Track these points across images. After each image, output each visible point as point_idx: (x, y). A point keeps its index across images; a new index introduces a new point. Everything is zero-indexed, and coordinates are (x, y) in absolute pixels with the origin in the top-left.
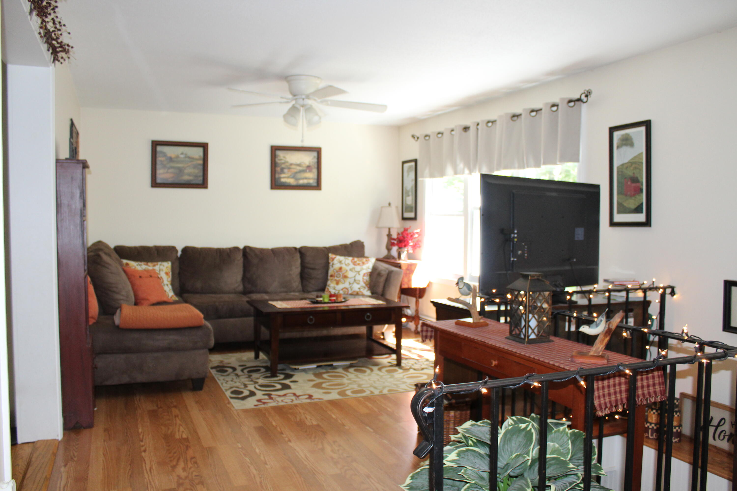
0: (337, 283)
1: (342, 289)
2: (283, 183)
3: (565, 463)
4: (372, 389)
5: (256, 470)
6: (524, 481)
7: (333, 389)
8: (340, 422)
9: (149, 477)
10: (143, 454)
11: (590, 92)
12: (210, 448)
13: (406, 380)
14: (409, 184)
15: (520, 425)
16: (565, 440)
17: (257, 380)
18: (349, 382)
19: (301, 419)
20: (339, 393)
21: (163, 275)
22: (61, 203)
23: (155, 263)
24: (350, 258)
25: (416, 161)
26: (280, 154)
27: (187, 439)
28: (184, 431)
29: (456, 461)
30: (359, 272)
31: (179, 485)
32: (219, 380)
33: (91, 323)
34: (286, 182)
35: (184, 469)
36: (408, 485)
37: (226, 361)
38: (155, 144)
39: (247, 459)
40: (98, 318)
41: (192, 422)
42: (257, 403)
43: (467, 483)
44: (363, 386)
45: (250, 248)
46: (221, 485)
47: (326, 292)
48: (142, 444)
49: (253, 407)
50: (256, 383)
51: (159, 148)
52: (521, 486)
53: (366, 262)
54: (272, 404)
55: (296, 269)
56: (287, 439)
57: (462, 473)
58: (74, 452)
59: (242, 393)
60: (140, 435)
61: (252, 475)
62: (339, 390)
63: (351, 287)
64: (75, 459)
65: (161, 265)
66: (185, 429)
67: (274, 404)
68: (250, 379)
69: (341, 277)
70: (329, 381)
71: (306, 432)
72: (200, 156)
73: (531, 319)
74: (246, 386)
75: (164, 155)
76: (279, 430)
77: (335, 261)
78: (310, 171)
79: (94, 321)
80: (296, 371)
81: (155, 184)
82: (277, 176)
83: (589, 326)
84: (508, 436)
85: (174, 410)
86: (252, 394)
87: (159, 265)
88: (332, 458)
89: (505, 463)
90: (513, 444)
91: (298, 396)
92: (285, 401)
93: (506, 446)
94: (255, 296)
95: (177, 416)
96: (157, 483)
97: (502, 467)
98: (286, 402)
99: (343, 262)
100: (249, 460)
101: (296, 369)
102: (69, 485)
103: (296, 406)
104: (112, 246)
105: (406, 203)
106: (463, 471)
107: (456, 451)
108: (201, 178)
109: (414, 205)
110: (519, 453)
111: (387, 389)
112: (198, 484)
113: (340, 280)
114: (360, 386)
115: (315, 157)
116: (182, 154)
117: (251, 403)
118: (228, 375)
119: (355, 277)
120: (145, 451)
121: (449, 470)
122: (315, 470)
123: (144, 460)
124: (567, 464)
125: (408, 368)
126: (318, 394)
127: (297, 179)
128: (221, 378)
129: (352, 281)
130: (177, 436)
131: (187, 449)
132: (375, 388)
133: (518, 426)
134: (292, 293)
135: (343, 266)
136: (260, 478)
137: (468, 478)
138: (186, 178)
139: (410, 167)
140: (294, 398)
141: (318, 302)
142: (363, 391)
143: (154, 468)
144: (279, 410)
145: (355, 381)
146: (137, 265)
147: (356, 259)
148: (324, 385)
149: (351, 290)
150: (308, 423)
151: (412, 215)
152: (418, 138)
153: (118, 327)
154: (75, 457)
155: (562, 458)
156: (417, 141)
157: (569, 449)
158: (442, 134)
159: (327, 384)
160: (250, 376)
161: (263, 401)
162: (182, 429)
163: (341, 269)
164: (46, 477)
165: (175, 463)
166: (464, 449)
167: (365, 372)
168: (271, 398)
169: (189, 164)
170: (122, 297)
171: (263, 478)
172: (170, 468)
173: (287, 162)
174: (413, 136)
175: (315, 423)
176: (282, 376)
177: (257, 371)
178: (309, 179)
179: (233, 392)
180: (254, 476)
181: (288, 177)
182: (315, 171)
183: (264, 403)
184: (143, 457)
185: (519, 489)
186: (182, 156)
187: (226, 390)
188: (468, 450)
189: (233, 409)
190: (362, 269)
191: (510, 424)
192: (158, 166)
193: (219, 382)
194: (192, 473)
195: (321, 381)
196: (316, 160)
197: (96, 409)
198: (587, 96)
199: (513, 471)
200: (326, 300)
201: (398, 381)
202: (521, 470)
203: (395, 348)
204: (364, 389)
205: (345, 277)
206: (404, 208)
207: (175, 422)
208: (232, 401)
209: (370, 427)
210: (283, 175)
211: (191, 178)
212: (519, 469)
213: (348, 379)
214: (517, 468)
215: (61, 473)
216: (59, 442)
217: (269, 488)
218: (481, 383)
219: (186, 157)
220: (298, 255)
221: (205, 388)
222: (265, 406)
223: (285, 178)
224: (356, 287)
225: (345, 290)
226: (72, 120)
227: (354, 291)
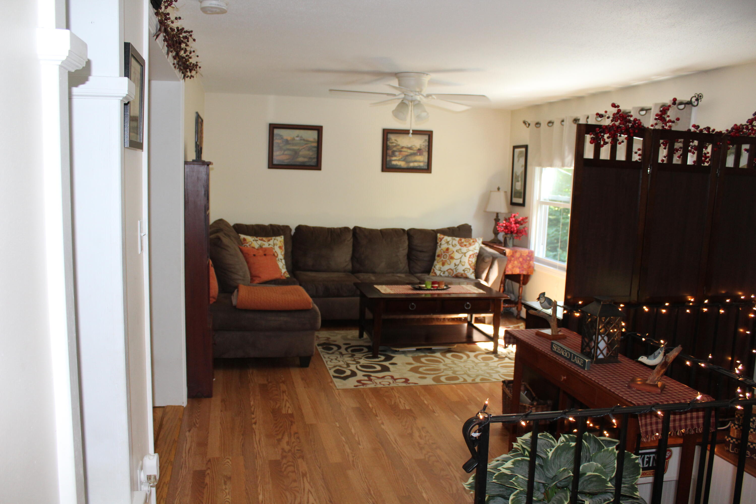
0: (443, 264)
1: (447, 271)
2: (394, 165)
3: (605, 481)
4: (466, 377)
5: (350, 449)
6: (564, 494)
7: (429, 374)
8: (431, 408)
9: (258, 447)
10: (254, 426)
11: (700, 96)
12: (311, 425)
13: (499, 369)
14: (519, 169)
15: (571, 443)
16: (613, 459)
17: (359, 360)
18: (445, 367)
19: (395, 403)
20: (434, 379)
21: (277, 249)
22: (188, 201)
23: (270, 238)
24: (457, 239)
25: (526, 147)
26: (392, 137)
27: (292, 415)
28: (290, 406)
29: (511, 469)
30: (465, 254)
31: (283, 457)
32: (324, 357)
33: (211, 303)
34: (396, 165)
35: (288, 443)
36: (469, 484)
37: (332, 338)
38: (273, 127)
39: (343, 438)
40: (218, 296)
41: (297, 399)
42: (357, 384)
43: (517, 489)
44: (457, 373)
45: (360, 228)
46: (318, 461)
47: (431, 274)
48: (253, 416)
49: (353, 387)
50: (358, 363)
51: (276, 131)
52: (561, 498)
53: (473, 243)
54: (371, 385)
55: (403, 251)
56: (380, 422)
57: (513, 481)
58: (197, 419)
59: (344, 372)
60: (252, 407)
61: (347, 454)
62: (435, 376)
63: (456, 268)
64: (198, 425)
65: (275, 239)
66: (290, 405)
67: (372, 386)
68: (353, 359)
69: (448, 258)
70: (426, 365)
71: (398, 416)
72: (314, 139)
73: (601, 341)
74: (348, 365)
75: (281, 137)
76: (374, 412)
77: (443, 242)
78: (421, 154)
79: (214, 300)
80: (396, 353)
81: (272, 165)
82: (388, 159)
83: (648, 357)
84: (559, 451)
85: (281, 385)
86: (354, 374)
87: (273, 240)
88: (419, 444)
89: (554, 475)
90: (562, 460)
91: (395, 380)
92: (382, 383)
93: (556, 460)
94: (363, 276)
95: (284, 392)
96: (264, 453)
97: (551, 478)
98: (384, 385)
99: (450, 243)
100: (345, 439)
101: (396, 351)
102: (193, 448)
103: (392, 388)
104: (232, 224)
105: (515, 189)
106: (514, 479)
107: (513, 460)
108: (315, 160)
109: (522, 191)
110: (566, 468)
111: (481, 377)
112: (299, 458)
113: (446, 261)
114: (454, 372)
115: (426, 140)
116: (297, 137)
117: (351, 383)
118: (333, 353)
119: (461, 258)
120: (255, 423)
121: (504, 476)
122: (402, 454)
123: (255, 432)
124: (607, 482)
125: (504, 356)
126: (414, 378)
127: (408, 162)
128: (327, 356)
129: (457, 262)
130: (284, 412)
131: (292, 425)
132: (469, 375)
133: (569, 443)
134: (399, 275)
135: (450, 247)
136: (353, 457)
137: (517, 485)
138: (301, 160)
139: (521, 153)
140: (391, 381)
141: (420, 289)
142: (457, 378)
143: (262, 440)
144: (376, 391)
145: (450, 367)
146: (254, 240)
147: (463, 240)
148: (421, 370)
149: (456, 271)
150: (402, 407)
151: (520, 201)
152: (529, 125)
153: (235, 307)
154: (197, 424)
155: (603, 477)
156: (528, 127)
157: (614, 467)
158: (553, 123)
159: (424, 368)
160: (353, 356)
161: (363, 382)
162: (288, 405)
163: (448, 249)
164: (174, 439)
165: (280, 437)
166: (519, 458)
167: (461, 358)
168: (370, 380)
169: (305, 146)
170: (240, 277)
171: (355, 458)
172: (276, 441)
173: (399, 145)
174: (524, 122)
175: (407, 408)
176: (383, 358)
177: (360, 350)
178: (419, 162)
179: (336, 371)
180: (348, 455)
181: (399, 160)
182: (426, 154)
183: (364, 384)
184: (253, 429)
185: (558, 500)
186: (298, 139)
187: (330, 369)
188: (523, 460)
189: (334, 388)
190: (468, 251)
191: (562, 441)
192: (275, 149)
193: (324, 360)
194: (295, 447)
195: (419, 364)
196: (427, 144)
197: (214, 379)
198: (697, 100)
199: (559, 482)
200: (429, 287)
201: (492, 369)
202: (566, 483)
203: (492, 336)
204: (458, 376)
205: (452, 258)
206: (513, 193)
207: (282, 398)
208: (335, 380)
209: (458, 416)
210: (394, 158)
211: (306, 160)
212: (565, 482)
213: (444, 365)
214: (563, 481)
215: (186, 437)
216: (184, 408)
217: (360, 467)
218: (522, 416)
219: (301, 140)
220: (406, 237)
221: (311, 365)
222: (365, 387)
223: (396, 161)
224: (460, 270)
225: (450, 271)
226: (197, 113)
227: (459, 273)
